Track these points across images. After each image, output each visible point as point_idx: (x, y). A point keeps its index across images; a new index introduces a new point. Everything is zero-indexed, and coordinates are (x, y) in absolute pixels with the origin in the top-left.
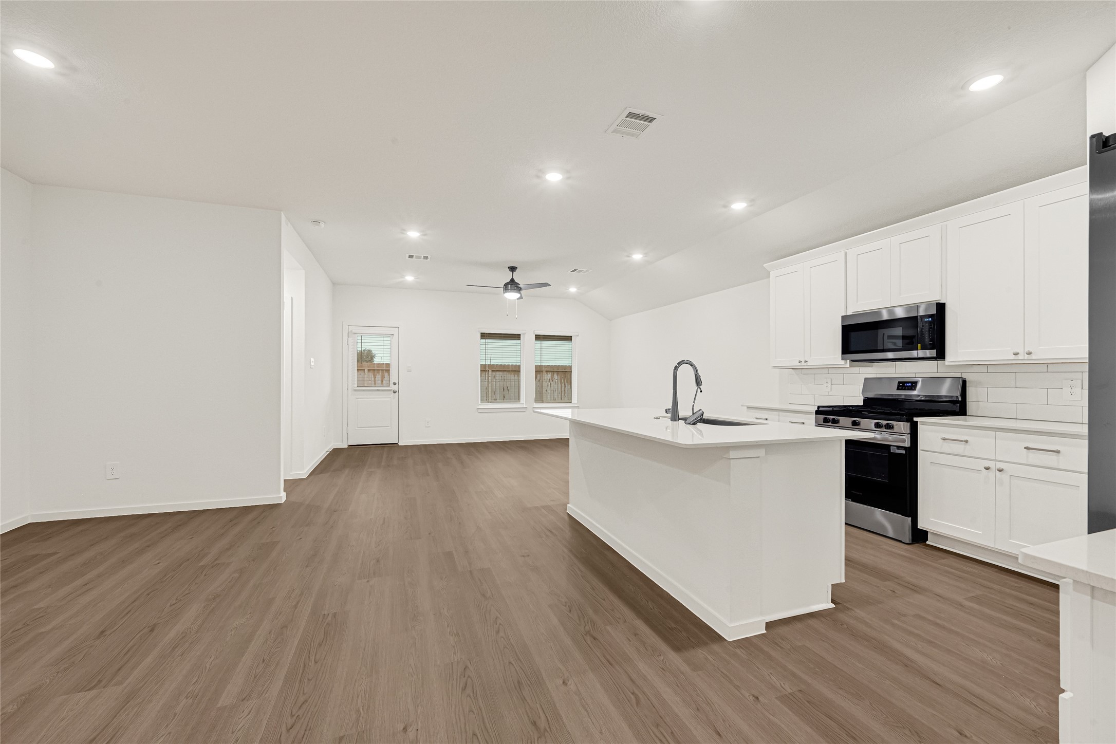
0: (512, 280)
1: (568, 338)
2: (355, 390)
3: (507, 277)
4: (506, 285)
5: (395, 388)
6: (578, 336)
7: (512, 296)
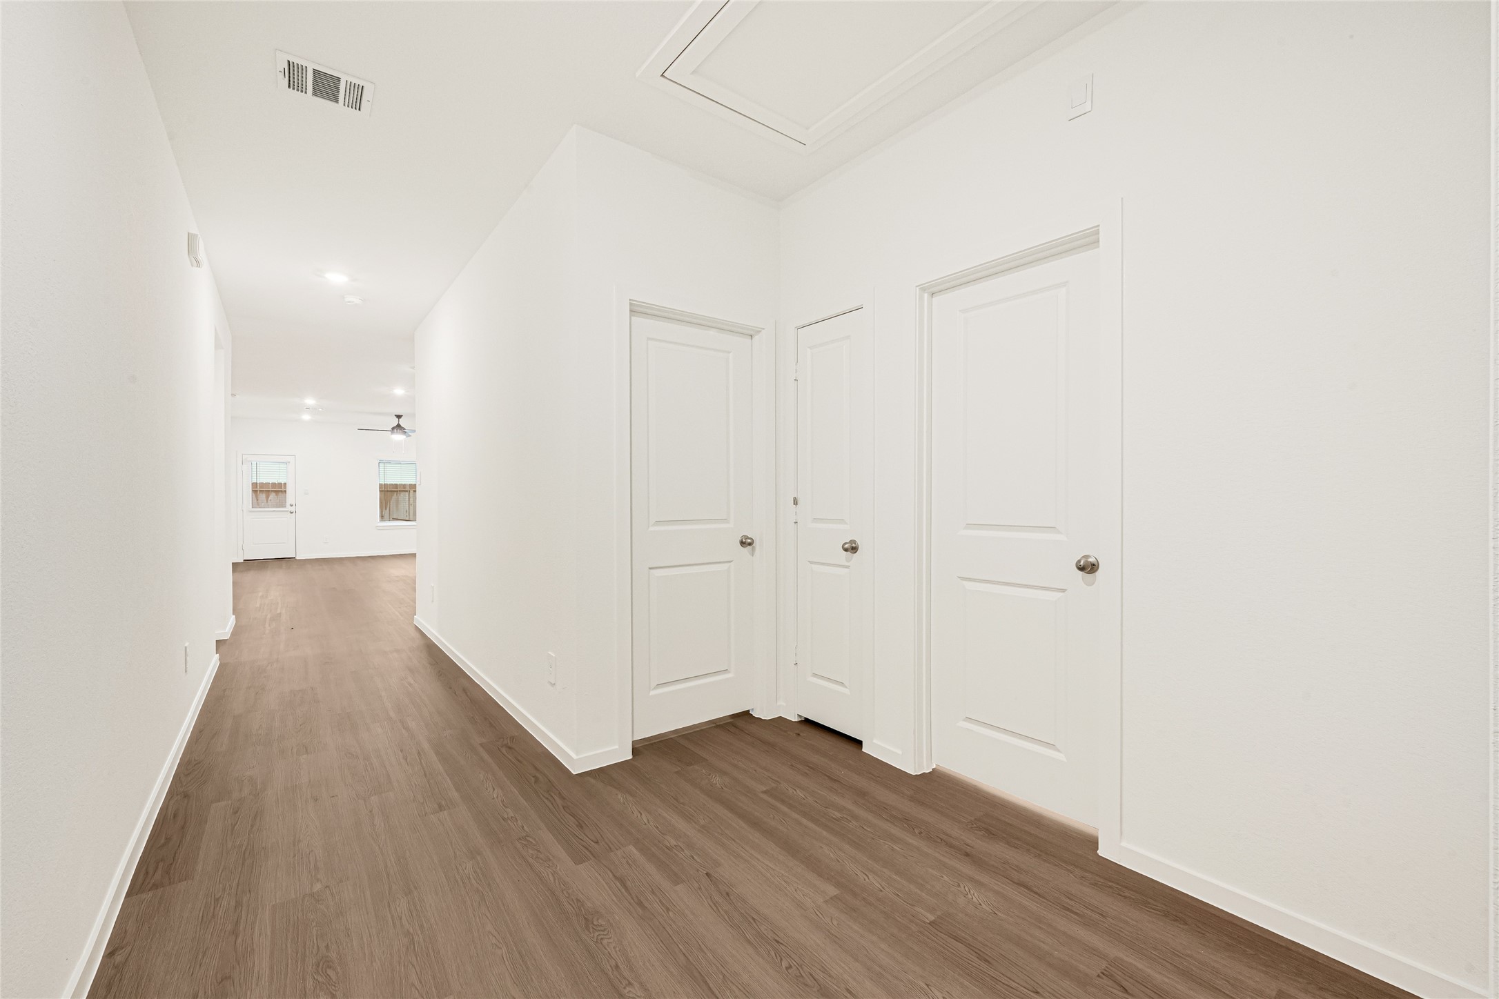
0: (399, 426)
2: (250, 512)
3: (395, 422)
4: (393, 429)
5: (292, 509)
7: (398, 437)
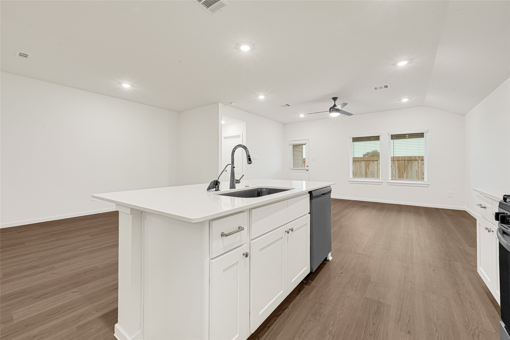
1: (421, 135)
6: (428, 132)
